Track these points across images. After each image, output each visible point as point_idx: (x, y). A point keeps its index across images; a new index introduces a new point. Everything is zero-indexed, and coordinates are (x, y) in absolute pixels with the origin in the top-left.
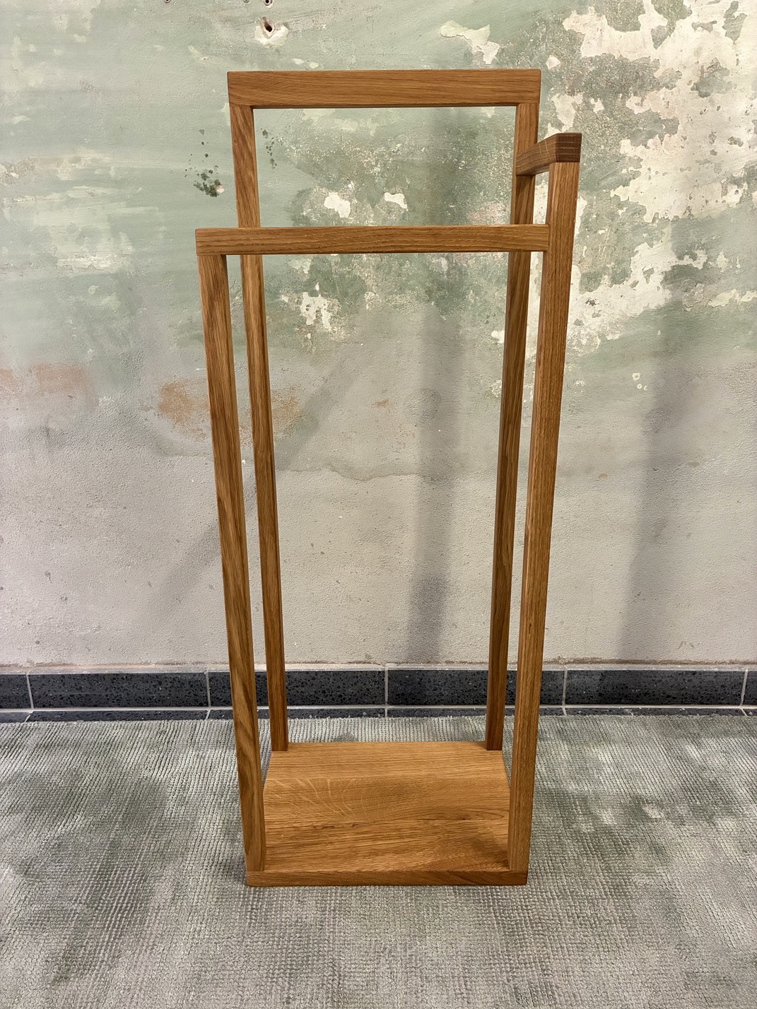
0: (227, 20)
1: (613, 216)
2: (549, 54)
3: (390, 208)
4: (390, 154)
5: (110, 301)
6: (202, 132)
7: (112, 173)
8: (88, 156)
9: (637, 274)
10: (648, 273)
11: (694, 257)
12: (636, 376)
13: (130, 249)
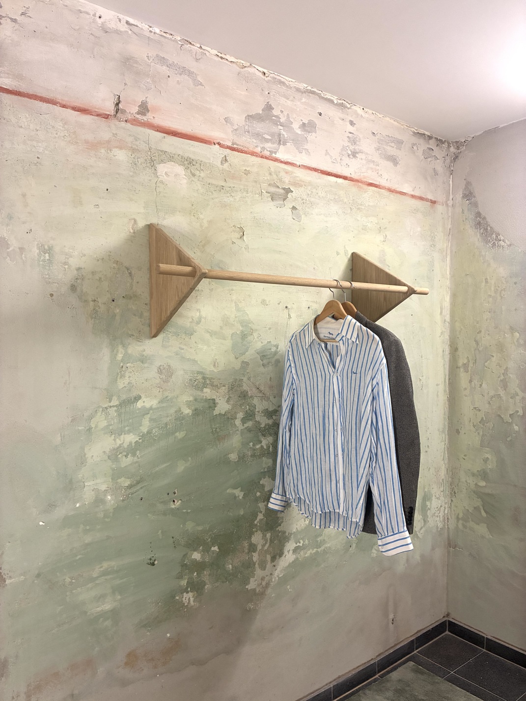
0: (162, 502)
1: (278, 536)
2: (257, 492)
3: (213, 552)
4: (213, 534)
5: (108, 623)
6: (151, 543)
7: (115, 568)
8: (105, 565)
9: (286, 552)
10: (289, 551)
11: (300, 543)
12: (288, 587)
13: (119, 597)
